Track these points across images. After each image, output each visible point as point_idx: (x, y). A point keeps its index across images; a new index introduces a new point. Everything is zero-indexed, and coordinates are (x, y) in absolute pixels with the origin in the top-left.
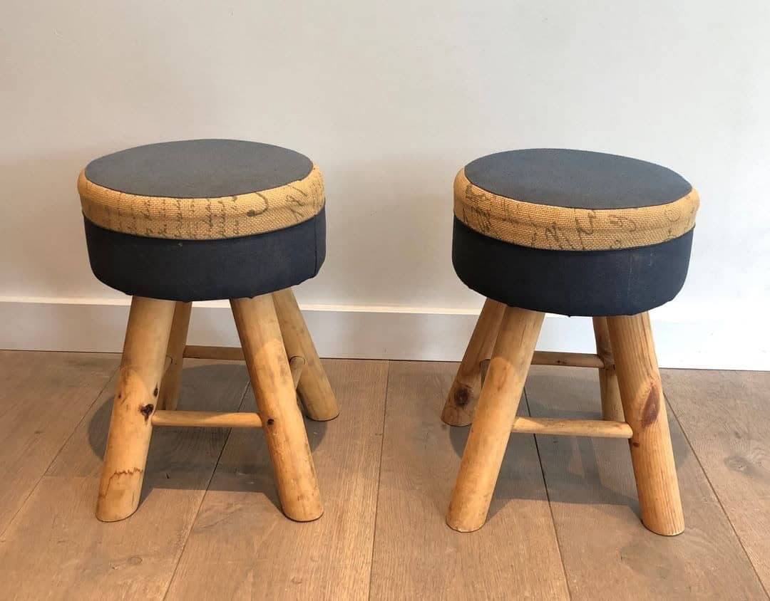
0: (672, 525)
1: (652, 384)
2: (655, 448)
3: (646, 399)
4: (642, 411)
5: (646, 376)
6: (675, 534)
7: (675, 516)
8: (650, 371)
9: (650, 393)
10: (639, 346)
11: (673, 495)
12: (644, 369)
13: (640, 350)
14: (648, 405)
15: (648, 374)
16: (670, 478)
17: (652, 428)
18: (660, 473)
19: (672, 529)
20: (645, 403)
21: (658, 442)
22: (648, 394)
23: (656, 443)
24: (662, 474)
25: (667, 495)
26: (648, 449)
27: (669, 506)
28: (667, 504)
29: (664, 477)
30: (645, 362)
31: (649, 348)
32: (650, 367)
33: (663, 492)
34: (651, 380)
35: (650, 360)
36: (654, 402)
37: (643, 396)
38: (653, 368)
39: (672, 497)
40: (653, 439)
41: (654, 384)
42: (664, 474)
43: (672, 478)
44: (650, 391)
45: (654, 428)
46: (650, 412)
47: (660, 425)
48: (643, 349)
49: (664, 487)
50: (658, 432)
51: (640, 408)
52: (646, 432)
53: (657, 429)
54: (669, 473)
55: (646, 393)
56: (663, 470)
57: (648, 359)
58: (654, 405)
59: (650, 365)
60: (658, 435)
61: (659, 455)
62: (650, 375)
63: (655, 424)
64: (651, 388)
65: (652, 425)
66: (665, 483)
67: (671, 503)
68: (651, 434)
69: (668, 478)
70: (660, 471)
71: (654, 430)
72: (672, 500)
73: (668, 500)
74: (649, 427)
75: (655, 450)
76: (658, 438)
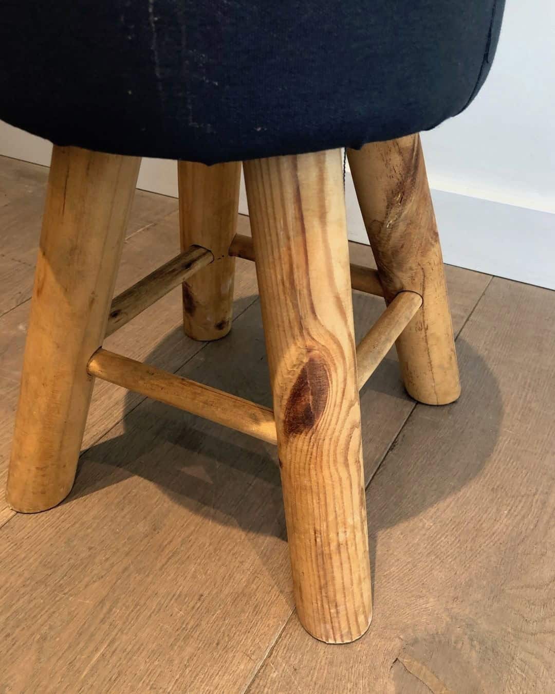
0: (329, 626)
1: (309, 350)
3: (294, 381)
4: (285, 402)
5: (296, 331)
6: (331, 642)
7: (337, 612)
8: (310, 322)
9: (303, 371)
10: (285, 259)
11: (337, 574)
12: (292, 315)
13: (286, 267)
14: (297, 394)
15: (301, 328)
16: (333, 546)
17: (301, 442)
18: (312, 534)
19: (327, 632)
20: (290, 386)
21: (313, 472)
22: (298, 371)
23: (307, 472)
24: (315, 533)
25: (321, 573)
26: (293, 480)
27: (324, 594)
28: (321, 588)
29: (318, 540)
30: (296, 299)
31: (311, 268)
32: (309, 312)
33: (314, 566)
34: (309, 343)
35: (310, 295)
36: (310, 392)
37: (289, 372)
38: (318, 316)
39: (333, 578)
40: (302, 464)
41: (315, 353)
42: (318, 535)
43: (339, 545)
44: (304, 365)
45: (306, 444)
46: (300, 409)
47: (321, 441)
48: (295, 266)
49: (317, 559)
50: (314, 454)
51: (282, 396)
52: (290, 447)
53: (313, 448)
54: (332, 535)
55: (295, 369)
56: (318, 528)
57: (305, 292)
58: (311, 397)
59: (308, 306)
60: (313, 461)
61: (312, 499)
62: (307, 329)
63: (308, 437)
64: (306, 360)
65: (303, 435)
66: (319, 551)
67: (331, 588)
68: (298, 453)
69: (329, 544)
70: (311, 527)
71: (305, 448)
72: (334, 585)
73: (323, 582)
74: (296, 439)
75: (305, 486)
76: (312, 466)
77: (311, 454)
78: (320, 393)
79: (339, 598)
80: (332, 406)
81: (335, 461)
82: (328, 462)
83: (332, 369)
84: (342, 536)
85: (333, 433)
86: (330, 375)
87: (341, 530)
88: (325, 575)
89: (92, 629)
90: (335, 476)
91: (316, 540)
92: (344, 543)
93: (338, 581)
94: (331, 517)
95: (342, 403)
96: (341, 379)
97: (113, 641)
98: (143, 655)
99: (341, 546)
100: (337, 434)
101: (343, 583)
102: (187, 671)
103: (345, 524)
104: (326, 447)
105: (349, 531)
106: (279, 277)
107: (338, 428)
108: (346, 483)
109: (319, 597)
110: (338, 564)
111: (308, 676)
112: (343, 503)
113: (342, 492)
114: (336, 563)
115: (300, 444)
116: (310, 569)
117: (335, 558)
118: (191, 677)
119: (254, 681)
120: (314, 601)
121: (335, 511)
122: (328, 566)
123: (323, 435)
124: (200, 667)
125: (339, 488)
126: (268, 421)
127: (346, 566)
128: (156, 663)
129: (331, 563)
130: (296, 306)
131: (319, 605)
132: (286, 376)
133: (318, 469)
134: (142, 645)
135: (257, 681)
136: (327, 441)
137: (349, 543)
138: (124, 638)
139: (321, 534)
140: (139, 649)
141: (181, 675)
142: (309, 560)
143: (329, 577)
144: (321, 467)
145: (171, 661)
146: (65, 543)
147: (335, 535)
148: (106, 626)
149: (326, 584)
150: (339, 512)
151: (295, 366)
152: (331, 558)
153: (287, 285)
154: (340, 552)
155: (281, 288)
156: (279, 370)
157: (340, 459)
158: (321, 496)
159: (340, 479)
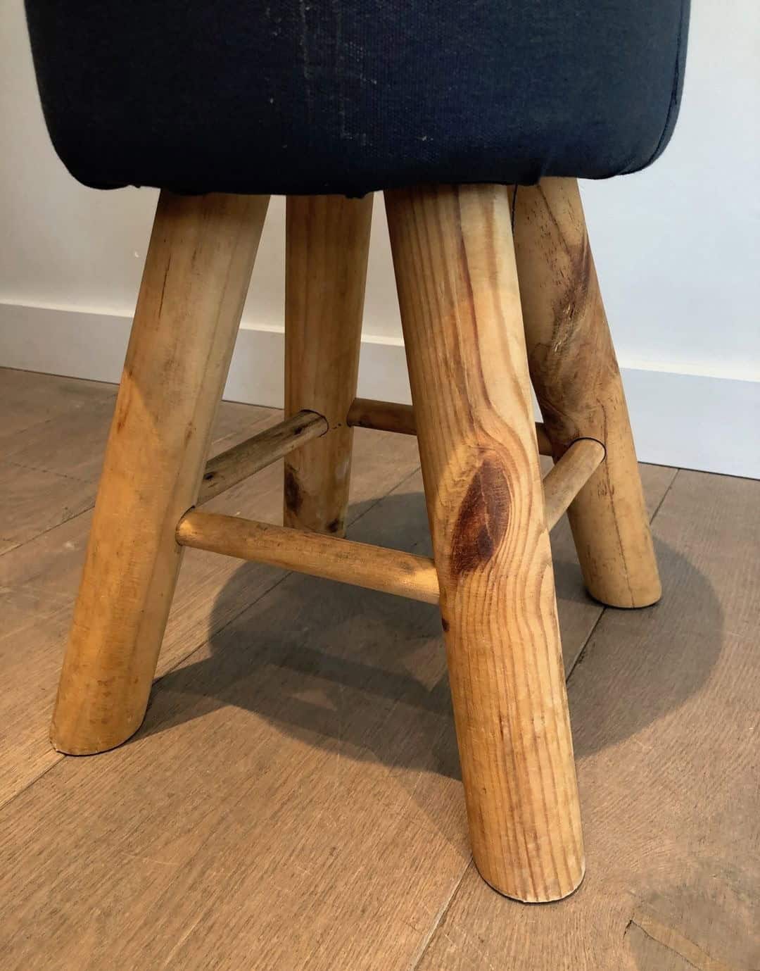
0: (526, 872)
1: (482, 450)
2: (483, 641)
3: (464, 495)
4: (451, 529)
5: (465, 424)
6: (530, 899)
7: (538, 849)
8: (482, 412)
9: (476, 479)
10: (448, 330)
11: (535, 785)
12: (459, 403)
13: (449, 341)
14: (468, 512)
15: (471, 420)
16: (527, 740)
17: (475, 582)
18: (497, 721)
19: (524, 882)
20: (458, 504)
21: (494, 626)
22: (468, 480)
23: (485, 628)
24: (501, 721)
25: (512, 784)
26: (465, 643)
27: (517, 819)
28: (512, 809)
29: (506, 731)
30: (463, 382)
31: (482, 340)
32: (482, 400)
33: (501, 773)
34: (483, 440)
35: (482, 376)
36: (485, 508)
37: (456, 484)
38: (493, 405)
39: (529, 791)
40: (478, 617)
41: (490, 454)
42: (505, 723)
43: (535, 738)
44: (475, 471)
45: (483, 584)
46: (472, 534)
47: (503, 579)
48: (461, 338)
49: (504, 761)
50: (495, 599)
51: (447, 521)
52: (460, 592)
53: (492, 589)
54: (525, 722)
55: (464, 478)
56: (504, 712)
57: (474, 372)
58: (487, 516)
59: (479, 391)
60: (493, 608)
61: (495, 667)
62: (479, 422)
63: (485, 574)
64: (478, 464)
65: (477, 573)
66: (507, 749)
67: (526, 808)
68: (472, 600)
69: (521, 738)
70: (495, 711)
71: (482, 590)
72: (530, 803)
73: (515, 799)
74: (468, 580)
75: (484, 649)
76: (492, 617)
77: (491, 599)
78: (500, 508)
79: (540, 824)
80: (516, 529)
81: (524, 609)
82: (515, 610)
83: (513, 476)
84: (538, 723)
85: (519, 566)
86: (511, 485)
87: (537, 715)
88: (517, 786)
89: (177, 899)
90: (525, 631)
91: (502, 732)
92: (542, 734)
93: (536, 795)
94: (522, 695)
95: (528, 525)
96: (525, 492)
97: (208, 914)
98: (254, 930)
99: (539, 740)
100: (523, 569)
101: (544, 800)
102: (322, 949)
103: (541, 705)
104: (510, 588)
105: (547, 716)
106: (440, 354)
107: (525, 559)
108: (539, 642)
109: (509, 825)
110: (536, 769)
111: (502, 949)
112: (537, 673)
113: (535, 655)
114: (532, 769)
115: (474, 585)
116: (495, 779)
117: (531, 758)
118: (327, 957)
119: (422, 959)
120: (503, 833)
121: (528, 686)
122: (521, 772)
123: (505, 570)
124: (340, 944)
125: (531, 649)
126: (425, 568)
127: (546, 772)
128: (275, 940)
129: (526, 768)
130: (463, 391)
131: (511, 838)
132: (451, 490)
133: (501, 620)
134: (252, 916)
135: (427, 958)
136: (511, 579)
137: (549, 736)
138: (225, 908)
139: (508, 721)
140: (248, 921)
141: (313, 955)
142: (493, 765)
143: (523, 791)
144: (505, 617)
145: (296, 937)
146: (135, 790)
147: (529, 723)
148: (197, 895)
149: (520, 801)
150: (533, 687)
151: (463, 473)
152: (525, 759)
153: (452, 365)
154: (537, 751)
155: (443, 370)
156: (442, 483)
157: (530, 607)
158: (507, 661)
159: (532, 636)
